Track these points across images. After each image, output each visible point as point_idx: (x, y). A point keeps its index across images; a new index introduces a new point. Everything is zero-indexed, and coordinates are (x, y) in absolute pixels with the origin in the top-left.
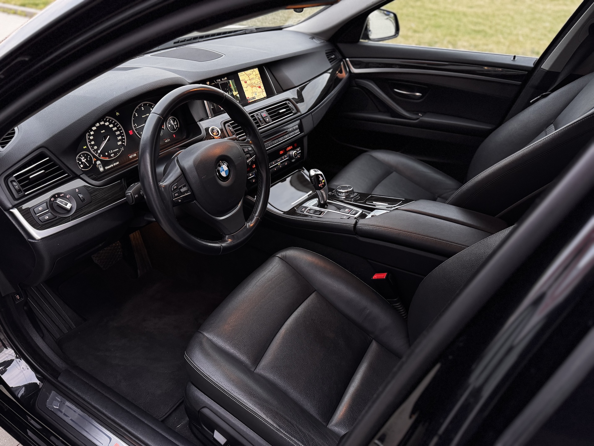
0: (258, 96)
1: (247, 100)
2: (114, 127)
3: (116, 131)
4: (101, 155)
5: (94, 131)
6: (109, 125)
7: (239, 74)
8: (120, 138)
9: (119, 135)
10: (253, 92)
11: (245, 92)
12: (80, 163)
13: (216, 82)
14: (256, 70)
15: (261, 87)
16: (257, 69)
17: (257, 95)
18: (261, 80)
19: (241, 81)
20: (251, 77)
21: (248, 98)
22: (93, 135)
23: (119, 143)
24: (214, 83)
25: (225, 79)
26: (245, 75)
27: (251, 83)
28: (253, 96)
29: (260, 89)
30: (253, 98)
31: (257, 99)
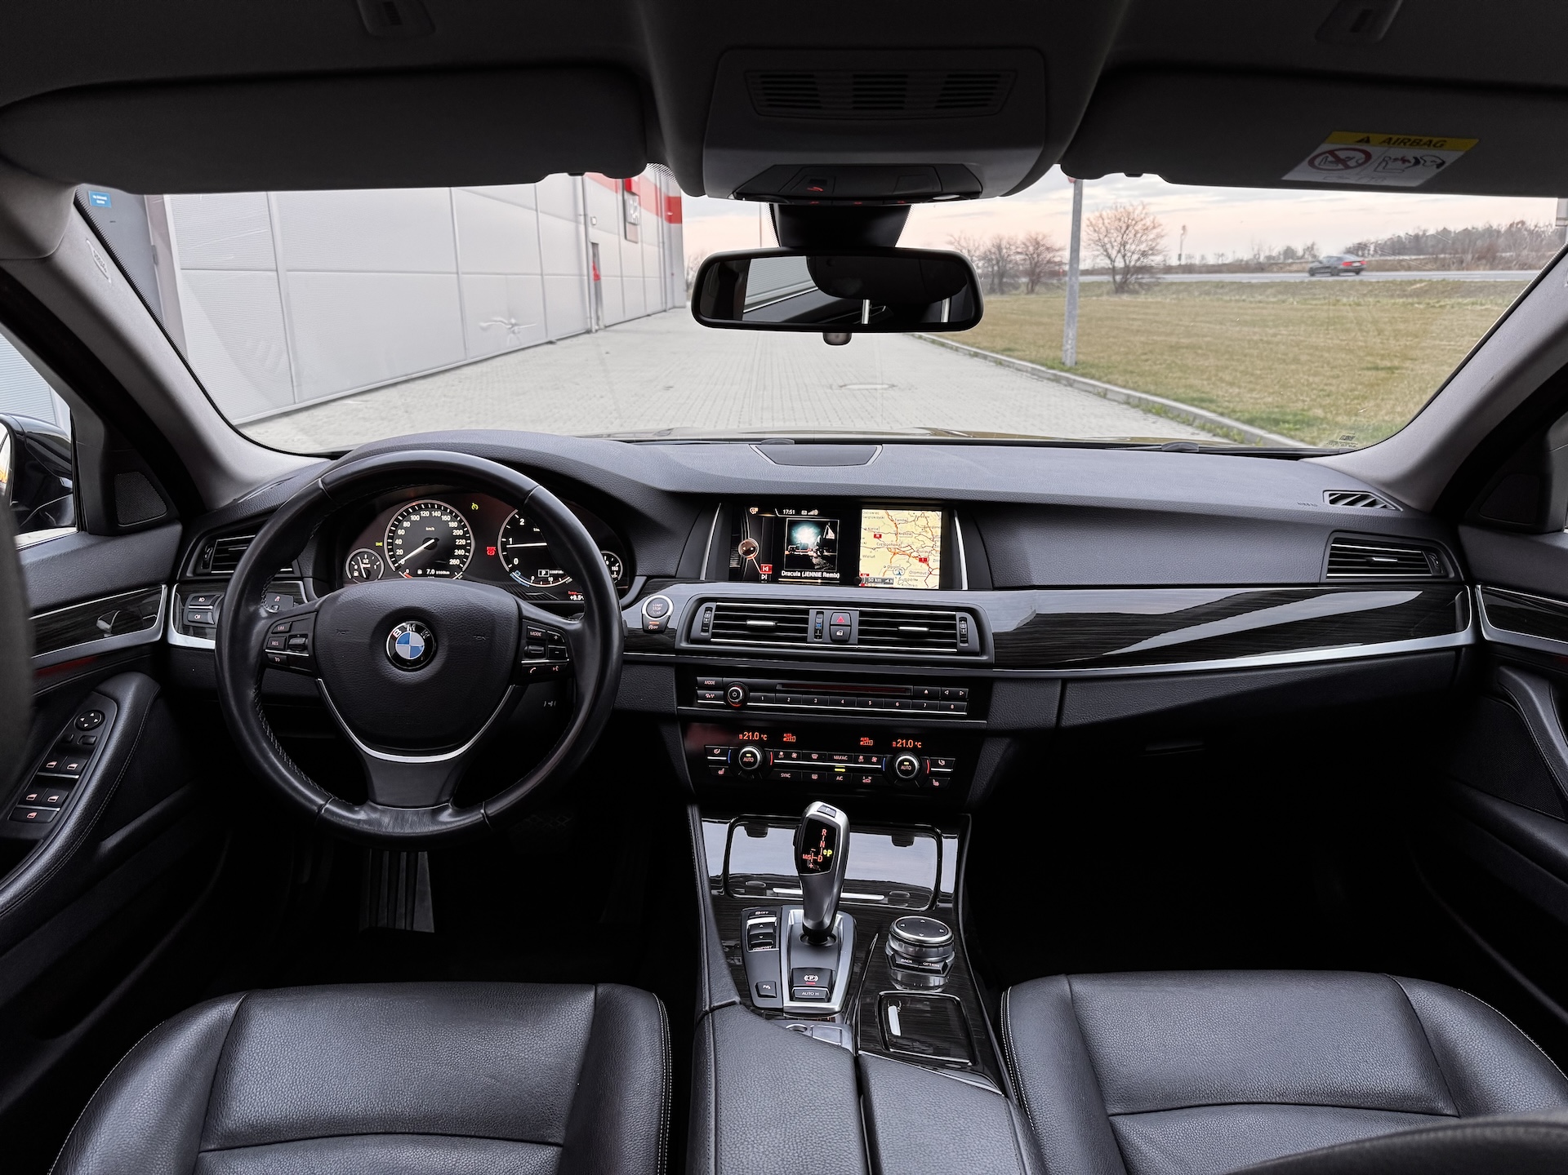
0: (906, 580)
1: (860, 581)
2: (456, 528)
3: (459, 537)
4: (408, 571)
5: (412, 522)
6: (451, 521)
7: (866, 514)
8: (461, 552)
9: (460, 547)
10: (889, 567)
11: (861, 557)
12: (356, 567)
13: (781, 513)
14: (935, 518)
15: (930, 562)
16: (940, 513)
17: (902, 577)
18: (939, 544)
19: (862, 530)
20: (902, 528)
21: (864, 577)
22: (405, 529)
23: (453, 562)
24: (774, 513)
25: (812, 513)
26: (886, 519)
27: (894, 543)
28: (885, 577)
29: (924, 565)
30: (883, 581)
31: (895, 585)
